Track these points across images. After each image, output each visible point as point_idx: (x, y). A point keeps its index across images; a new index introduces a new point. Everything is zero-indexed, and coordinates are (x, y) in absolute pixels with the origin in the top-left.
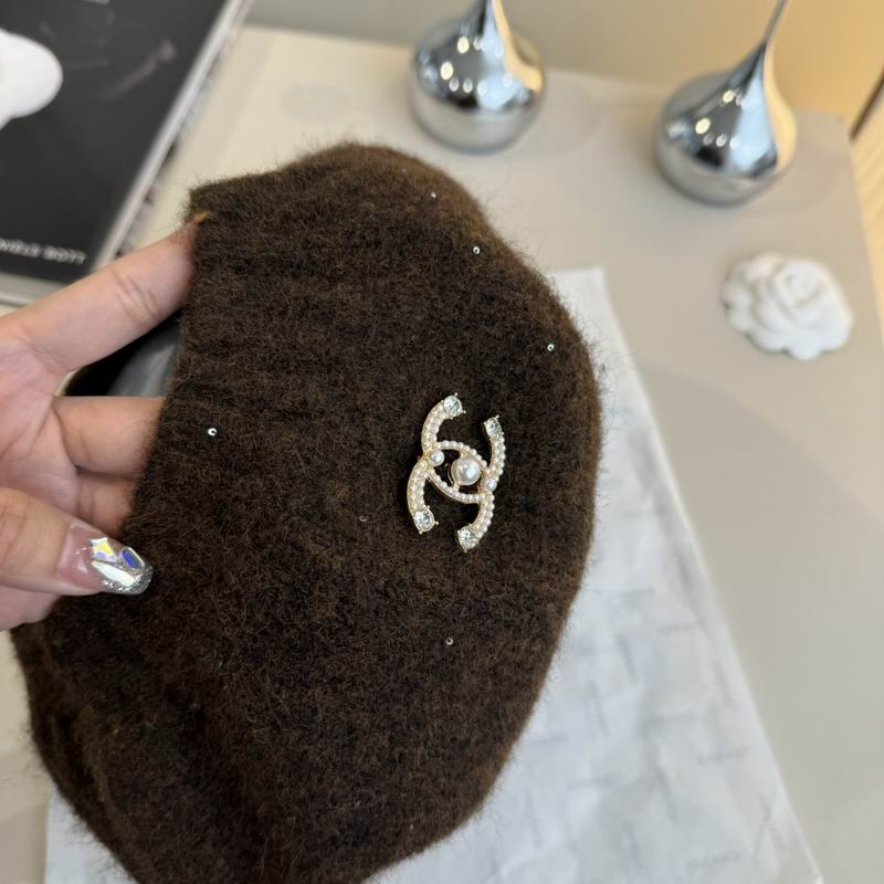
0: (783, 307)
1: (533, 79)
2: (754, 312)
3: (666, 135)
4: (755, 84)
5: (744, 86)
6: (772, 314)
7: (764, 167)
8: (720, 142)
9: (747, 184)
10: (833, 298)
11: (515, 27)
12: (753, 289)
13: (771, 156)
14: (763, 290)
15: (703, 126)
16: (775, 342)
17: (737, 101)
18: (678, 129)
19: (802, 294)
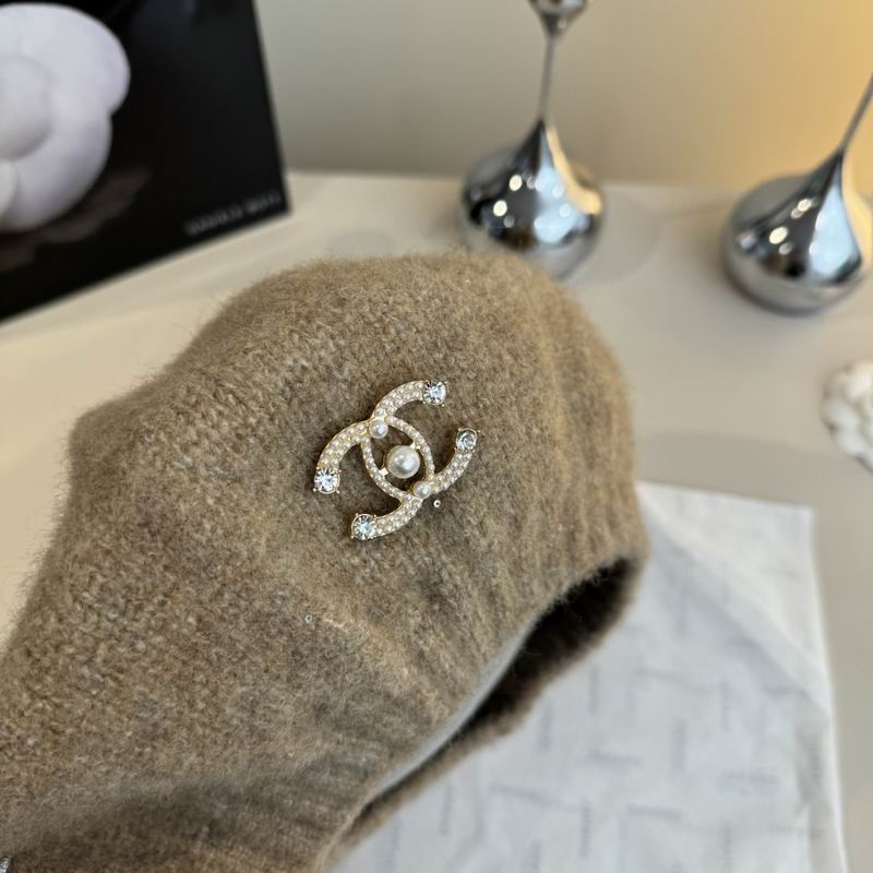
1: (591, 204)
3: (738, 246)
4: (833, 194)
5: (821, 194)
9: (832, 291)
13: (855, 258)
14: (870, 408)
15: (778, 236)
18: (747, 240)
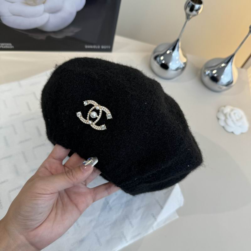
0: (233, 121)
2: (225, 121)
3: (205, 73)
4: (230, 63)
5: (227, 63)
6: (229, 122)
7: (229, 84)
9: (225, 87)
10: (245, 120)
12: (225, 115)
13: (231, 81)
14: (228, 116)
15: (215, 72)
16: (230, 130)
18: (208, 72)
19: (238, 118)
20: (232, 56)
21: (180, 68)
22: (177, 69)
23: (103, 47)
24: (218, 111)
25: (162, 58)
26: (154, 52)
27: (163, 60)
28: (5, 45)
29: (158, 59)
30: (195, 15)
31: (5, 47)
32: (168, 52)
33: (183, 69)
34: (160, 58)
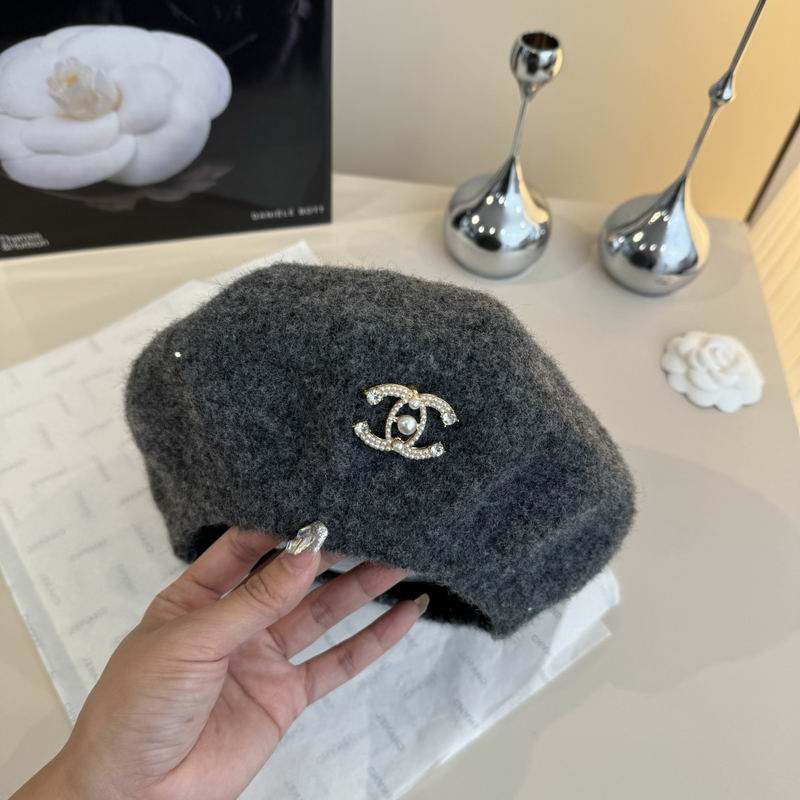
0: (710, 372)
2: (688, 377)
3: (610, 244)
4: (678, 206)
5: (669, 207)
6: (701, 378)
7: (687, 267)
8: (652, 248)
9: (676, 279)
10: (748, 363)
11: (530, 186)
12: (686, 359)
13: (692, 257)
14: (694, 361)
15: (638, 237)
16: (706, 400)
17: (665, 219)
19: (725, 363)
20: (680, 185)
21: (534, 241)
22: (524, 245)
23: (302, 212)
24: (665, 351)
25: (476, 219)
26: (452, 206)
27: (479, 225)
28: (24, 241)
29: (465, 223)
30: (544, 82)
31: (24, 246)
32: (490, 200)
33: (543, 241)
34: (470, 220)
